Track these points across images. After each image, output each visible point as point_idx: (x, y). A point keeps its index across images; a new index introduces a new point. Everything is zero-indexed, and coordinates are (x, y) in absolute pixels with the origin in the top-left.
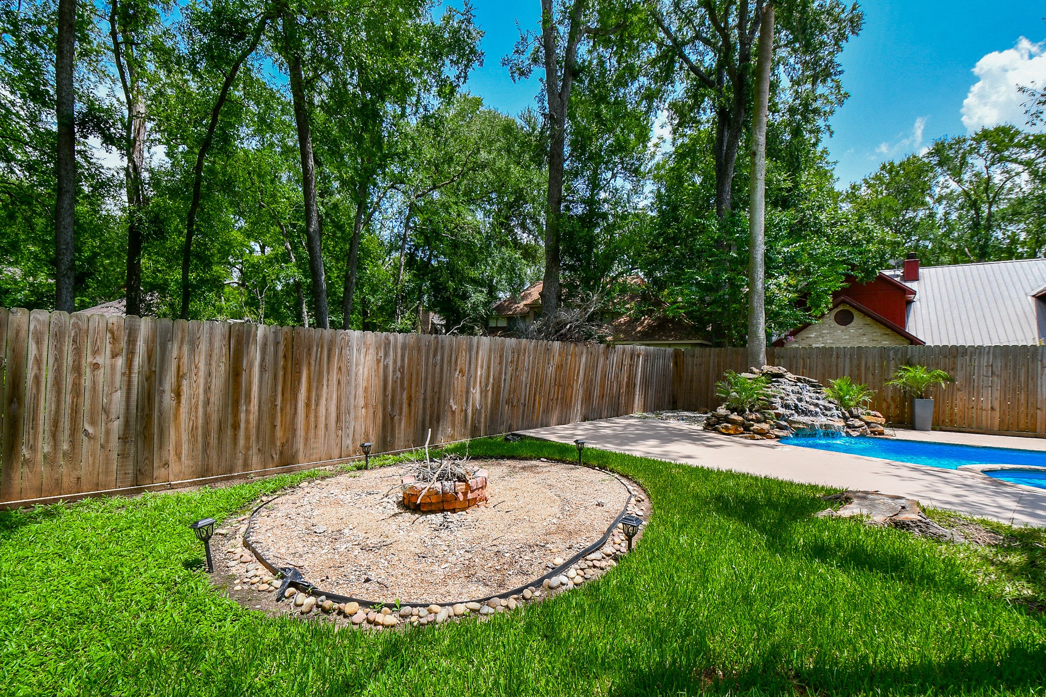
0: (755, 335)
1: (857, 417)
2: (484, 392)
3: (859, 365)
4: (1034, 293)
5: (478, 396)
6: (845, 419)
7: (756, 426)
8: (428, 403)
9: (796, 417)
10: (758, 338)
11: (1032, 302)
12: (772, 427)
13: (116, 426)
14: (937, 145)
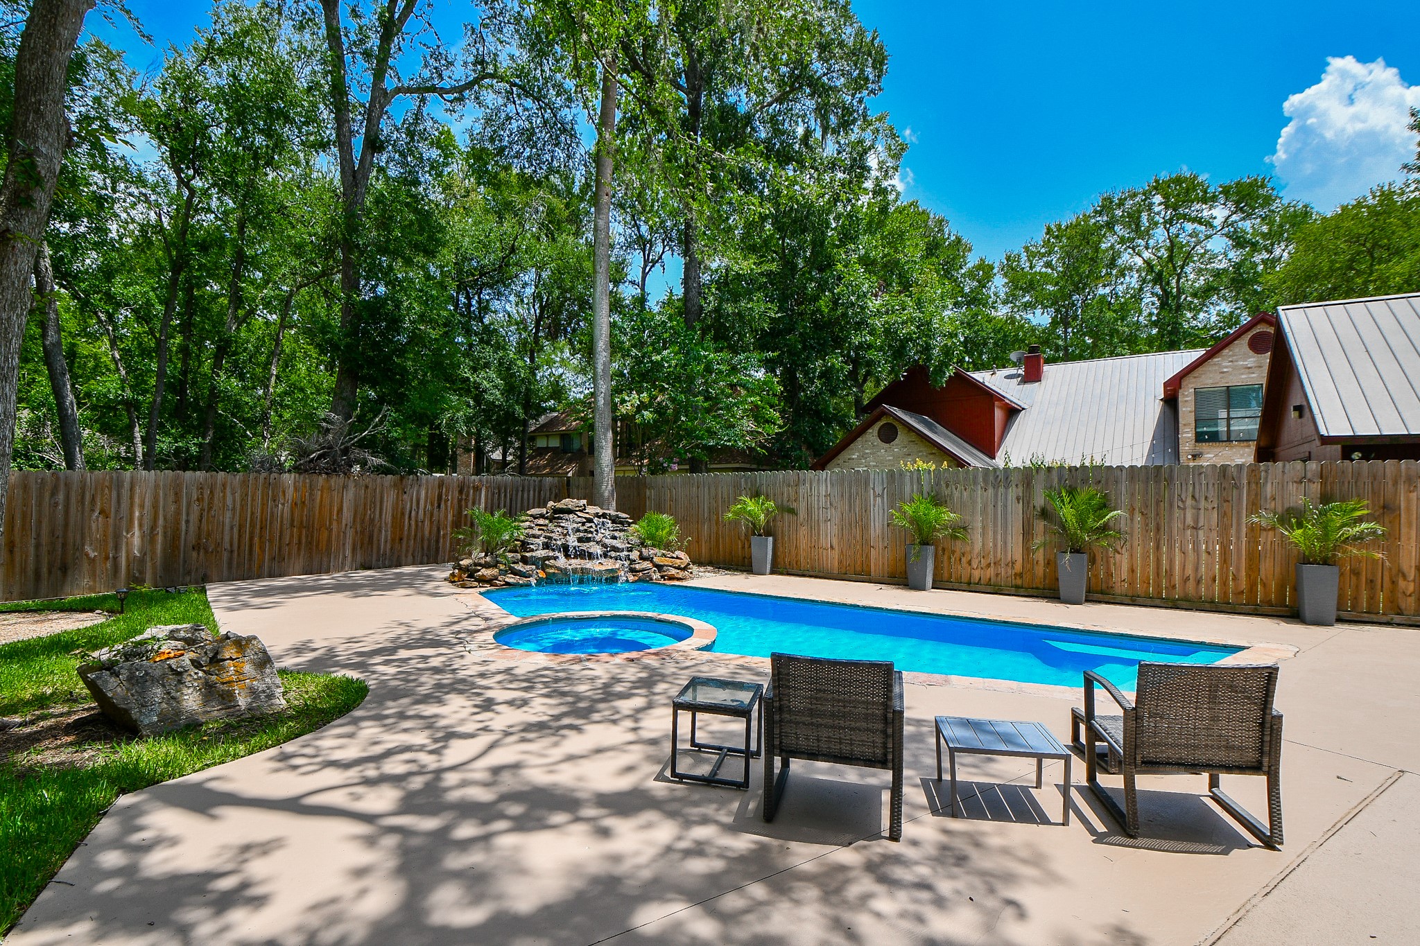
2: (149, 537)
4: (1163, 395)
5: (136, 541)
8: (44, 549)
11: (1160, 405)
14: (1104, 199)
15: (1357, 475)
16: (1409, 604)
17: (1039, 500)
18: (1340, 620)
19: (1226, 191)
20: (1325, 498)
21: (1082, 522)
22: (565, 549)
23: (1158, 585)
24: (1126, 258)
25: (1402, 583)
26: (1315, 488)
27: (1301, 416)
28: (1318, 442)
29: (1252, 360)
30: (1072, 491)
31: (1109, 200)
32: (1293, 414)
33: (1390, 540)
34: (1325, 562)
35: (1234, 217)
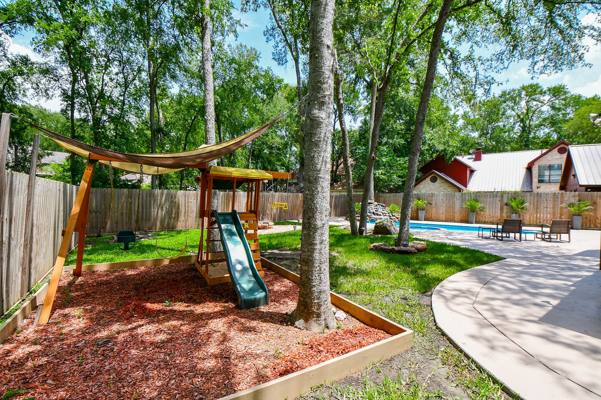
1: (394, 216)
4: (526, 166)
11: (525, 170)
13: (195, 214)
14: (503, 92)
15: (588, 195)
16: (599, 225)
17: (505, 201)
18: (582, 229)
19: (549, 90)
20: (579, 201)
21: (518, 206)
22: (373, 213)
23: (537, 222)
24: (509, 112)
25: (597, 220)
26: (577, 198)
27: (574, 178)
28: (578, 186)
29: (559, 156)
30: (515, 199)
31: (505, 92)
32: (572, 177)
33: (595, 210)
34: (579, 215)
35: (552, 99)
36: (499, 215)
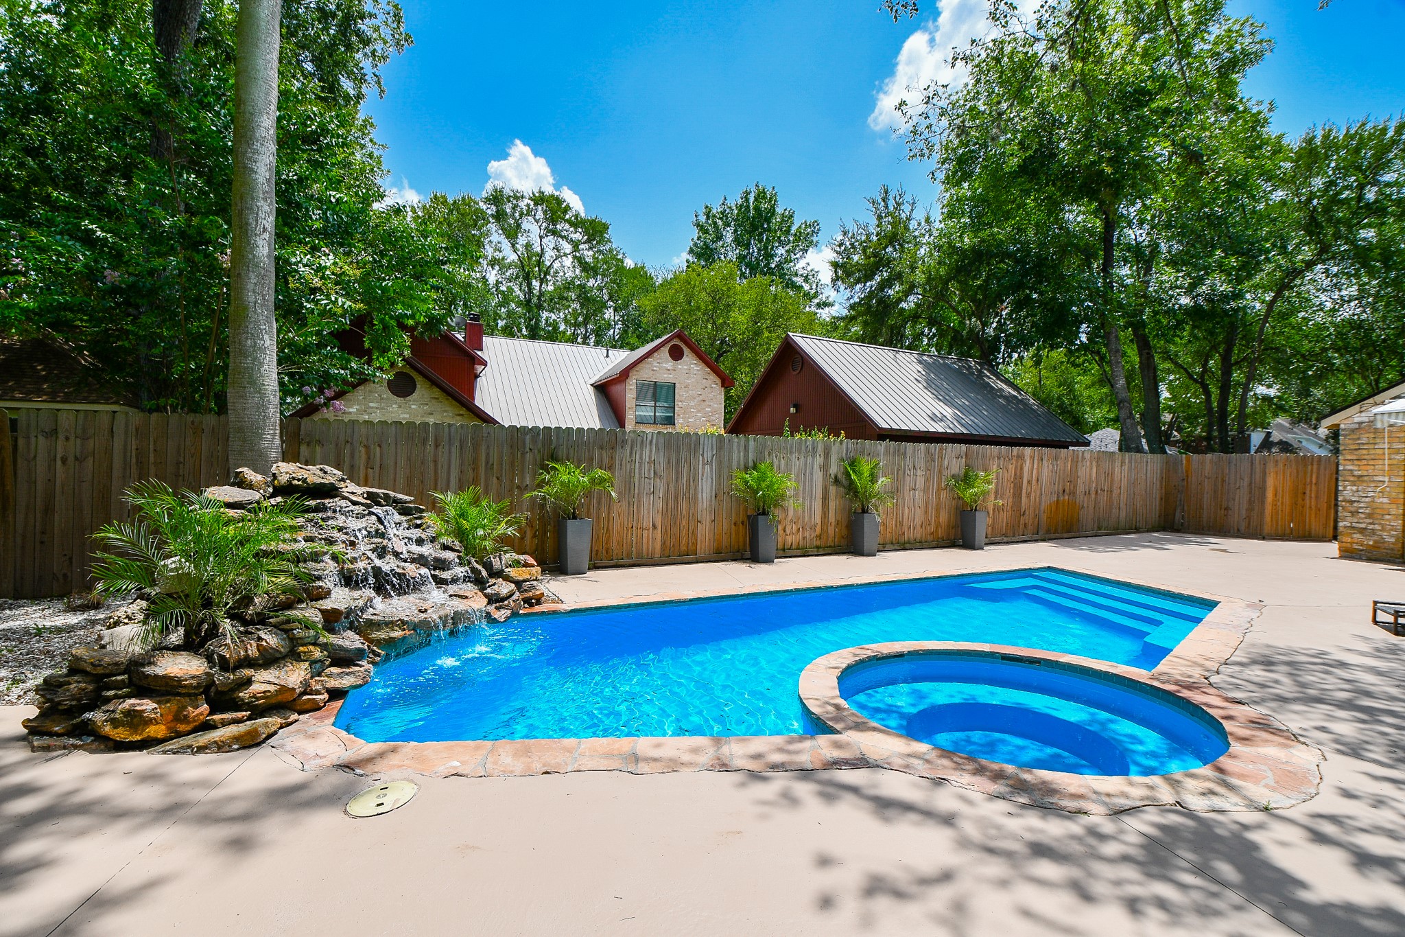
0: (252, 381)
1: (499, 574)
3: (475, 462)
4: (592, 381)
6: (480, 583)
7: (264, 682)
9: (383, 607)
10: (260, 390)
11: (591, 389)
12: (317, 669)
14: (496, 191)
27: (797, 412)
29: (670, 364)
36: (818, 520)
